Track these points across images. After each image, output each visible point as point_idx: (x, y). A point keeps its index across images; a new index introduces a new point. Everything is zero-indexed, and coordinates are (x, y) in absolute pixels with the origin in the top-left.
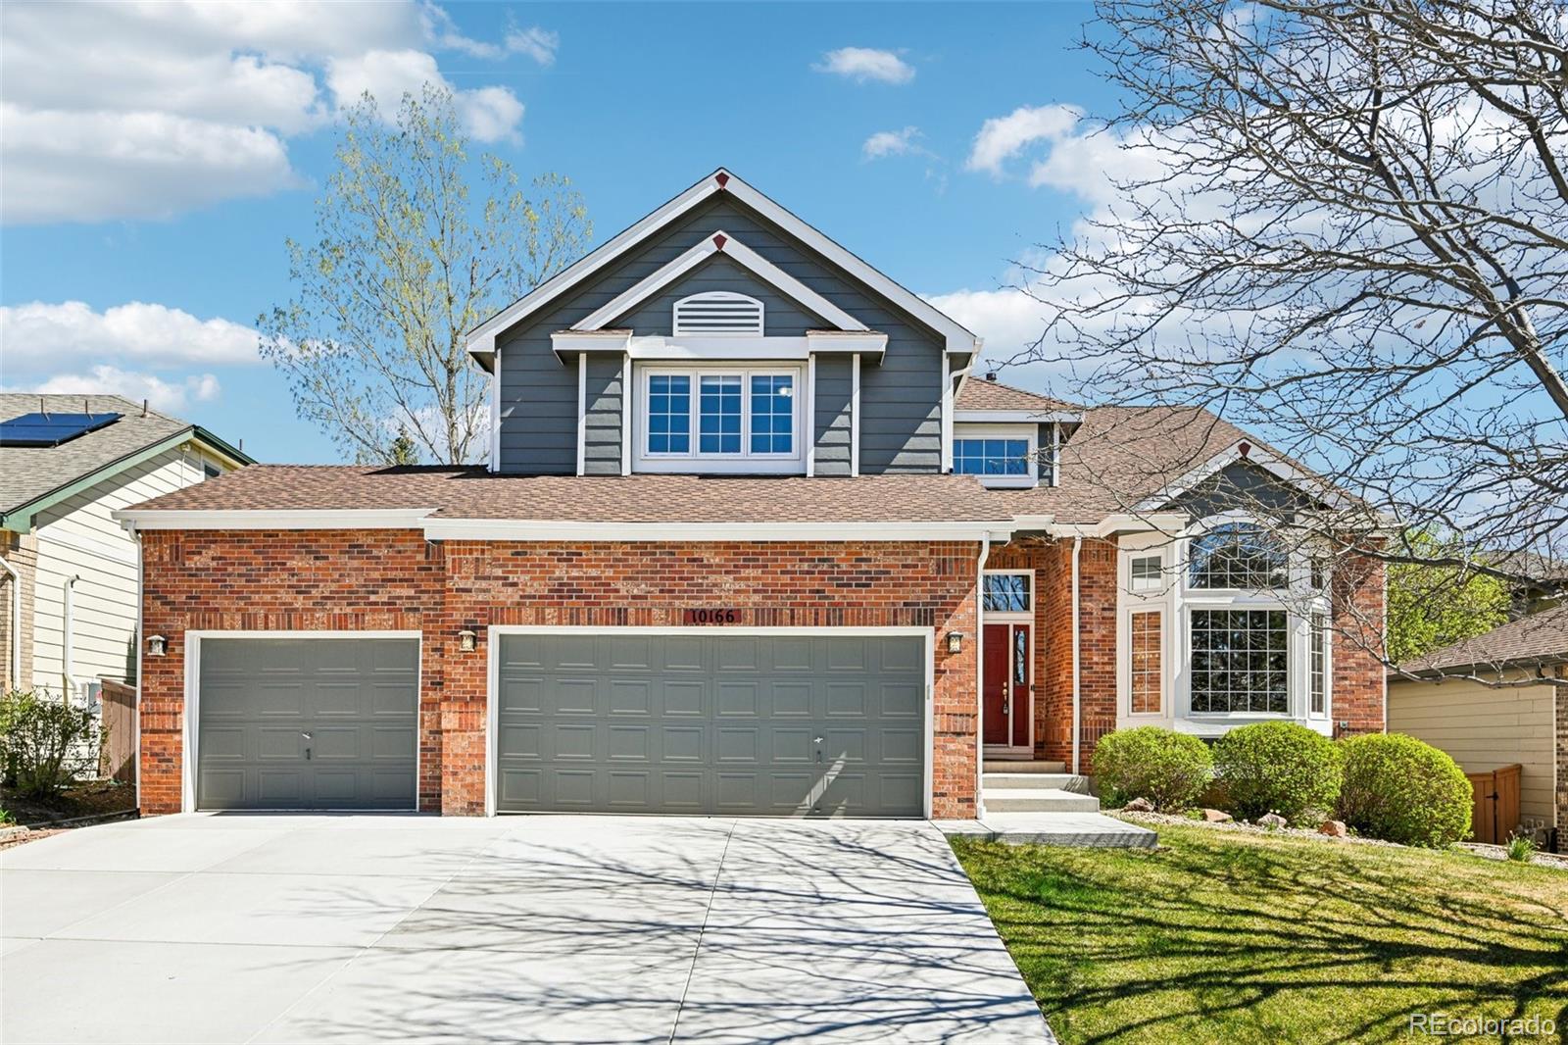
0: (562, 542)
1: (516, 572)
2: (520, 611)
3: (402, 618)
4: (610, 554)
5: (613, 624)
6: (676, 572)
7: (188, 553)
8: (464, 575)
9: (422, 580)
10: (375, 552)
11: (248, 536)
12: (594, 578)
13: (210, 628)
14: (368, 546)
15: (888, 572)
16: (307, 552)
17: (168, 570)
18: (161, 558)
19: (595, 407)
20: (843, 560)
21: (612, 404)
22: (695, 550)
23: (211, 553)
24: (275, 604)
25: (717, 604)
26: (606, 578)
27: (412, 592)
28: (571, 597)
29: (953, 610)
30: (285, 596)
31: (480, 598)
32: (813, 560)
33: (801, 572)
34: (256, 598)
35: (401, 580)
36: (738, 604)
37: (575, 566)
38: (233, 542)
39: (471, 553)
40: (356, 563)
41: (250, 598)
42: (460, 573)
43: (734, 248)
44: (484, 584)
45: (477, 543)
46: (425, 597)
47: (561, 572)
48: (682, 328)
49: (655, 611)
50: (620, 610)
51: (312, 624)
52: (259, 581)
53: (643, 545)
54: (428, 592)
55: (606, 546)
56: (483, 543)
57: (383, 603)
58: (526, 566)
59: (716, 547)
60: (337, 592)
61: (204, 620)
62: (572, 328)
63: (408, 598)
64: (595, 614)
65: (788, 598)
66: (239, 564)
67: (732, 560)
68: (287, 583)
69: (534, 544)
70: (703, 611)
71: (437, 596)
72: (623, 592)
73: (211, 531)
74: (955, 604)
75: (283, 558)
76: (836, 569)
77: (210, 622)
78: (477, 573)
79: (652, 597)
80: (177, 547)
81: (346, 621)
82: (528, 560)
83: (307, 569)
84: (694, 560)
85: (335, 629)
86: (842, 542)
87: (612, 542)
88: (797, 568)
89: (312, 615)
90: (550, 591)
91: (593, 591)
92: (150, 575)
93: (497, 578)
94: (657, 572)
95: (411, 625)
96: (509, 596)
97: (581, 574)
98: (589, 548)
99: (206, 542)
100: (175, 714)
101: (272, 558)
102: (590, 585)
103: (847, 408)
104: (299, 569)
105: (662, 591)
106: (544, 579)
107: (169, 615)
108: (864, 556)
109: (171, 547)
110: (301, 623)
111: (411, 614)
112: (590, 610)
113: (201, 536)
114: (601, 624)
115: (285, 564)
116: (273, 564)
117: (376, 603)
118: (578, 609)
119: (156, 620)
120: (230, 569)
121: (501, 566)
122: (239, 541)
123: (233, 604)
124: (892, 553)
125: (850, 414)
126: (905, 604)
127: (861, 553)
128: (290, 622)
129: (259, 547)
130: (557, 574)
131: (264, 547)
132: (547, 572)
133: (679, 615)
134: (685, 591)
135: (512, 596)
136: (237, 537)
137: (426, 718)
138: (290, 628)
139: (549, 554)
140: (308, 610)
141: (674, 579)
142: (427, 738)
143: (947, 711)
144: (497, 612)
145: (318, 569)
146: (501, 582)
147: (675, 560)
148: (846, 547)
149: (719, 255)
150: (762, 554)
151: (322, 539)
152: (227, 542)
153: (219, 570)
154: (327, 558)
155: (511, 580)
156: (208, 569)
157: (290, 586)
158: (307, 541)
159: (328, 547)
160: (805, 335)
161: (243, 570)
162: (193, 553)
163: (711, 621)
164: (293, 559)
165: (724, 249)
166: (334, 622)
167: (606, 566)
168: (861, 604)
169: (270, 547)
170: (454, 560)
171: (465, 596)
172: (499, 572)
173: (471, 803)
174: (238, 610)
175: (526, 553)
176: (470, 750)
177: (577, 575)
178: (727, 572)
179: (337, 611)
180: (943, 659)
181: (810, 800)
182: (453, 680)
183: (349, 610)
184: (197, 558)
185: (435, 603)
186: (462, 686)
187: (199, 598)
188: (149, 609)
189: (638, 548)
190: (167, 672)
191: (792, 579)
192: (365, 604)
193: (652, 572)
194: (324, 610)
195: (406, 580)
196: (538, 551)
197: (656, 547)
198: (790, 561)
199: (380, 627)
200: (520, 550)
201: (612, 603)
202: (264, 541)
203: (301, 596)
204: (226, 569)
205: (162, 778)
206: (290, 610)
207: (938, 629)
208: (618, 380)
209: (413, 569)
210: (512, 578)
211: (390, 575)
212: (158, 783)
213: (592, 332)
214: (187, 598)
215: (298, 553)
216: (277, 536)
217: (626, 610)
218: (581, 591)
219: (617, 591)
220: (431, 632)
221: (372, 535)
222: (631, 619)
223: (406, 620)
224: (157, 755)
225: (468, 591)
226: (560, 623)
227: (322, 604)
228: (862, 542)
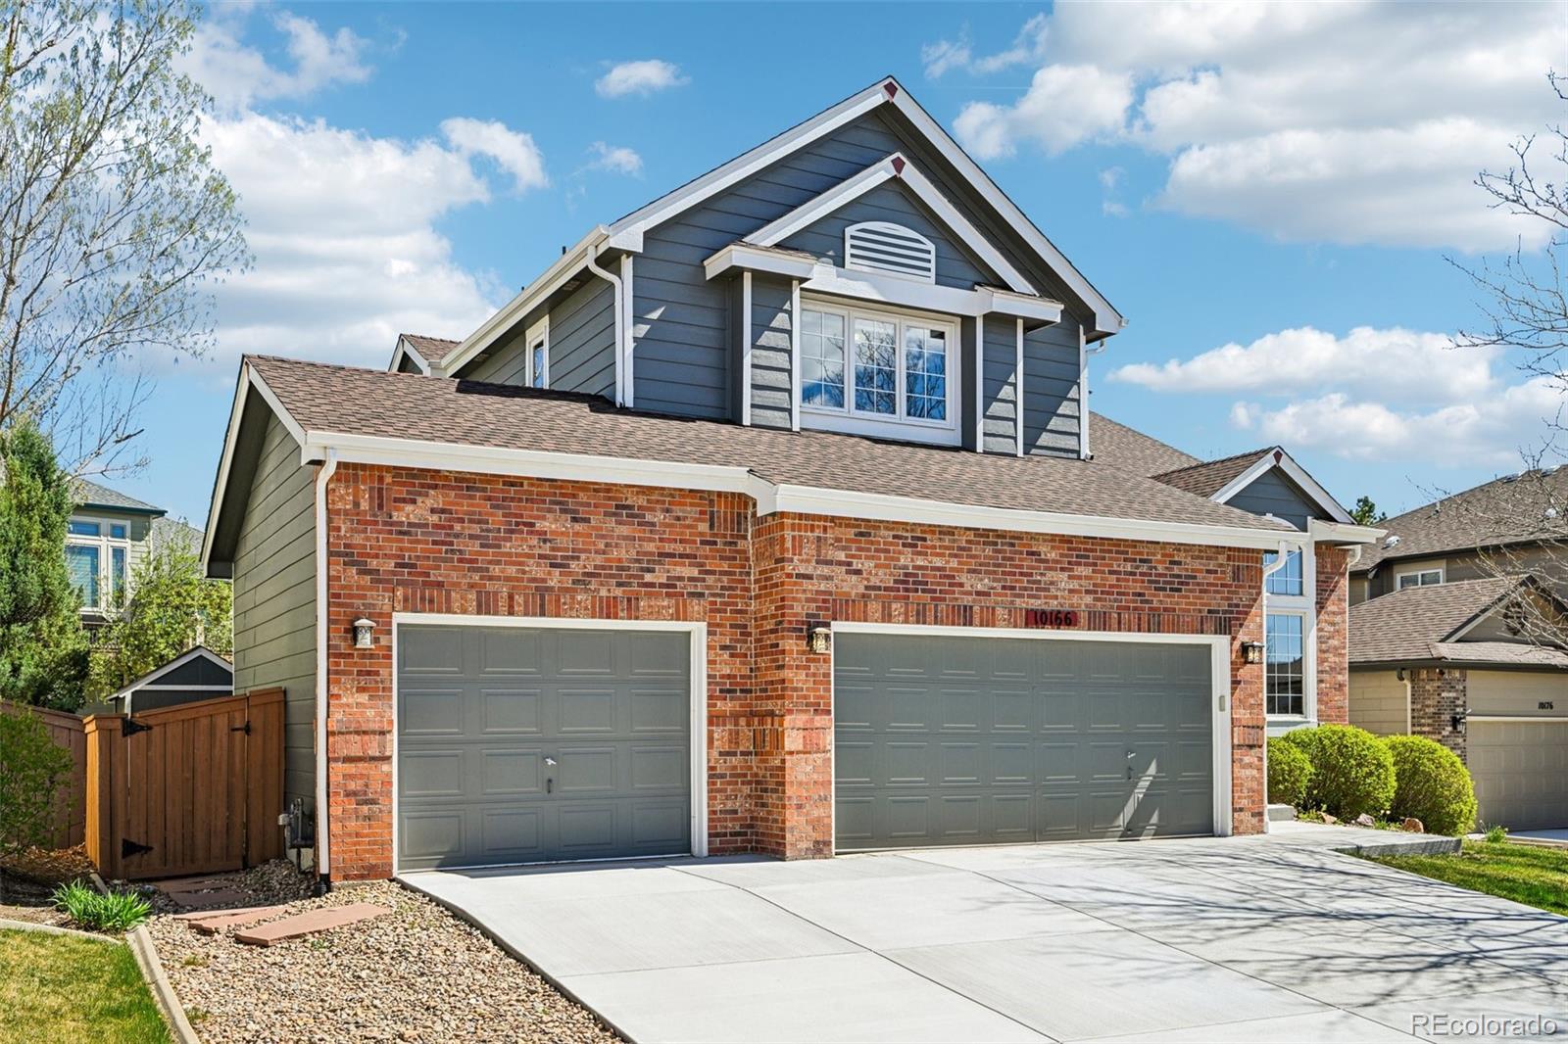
0: (907, 524)
1: (860, 557)
2: (866, 605)
3: (685, 606)
4: (954, 541)
5: (959, 625)
6: (1016, 566)
7: (396, 500)
8: (804, 557)
9: (707, 557)
10: (649, 517)
11: (481, 481)
12: (938, 569)
13: (431, 611)
14: (640, 508)
15: (1195, 577)
16: (563, 511)
17: (366, 523)
18: (356, 504)
19: (762, 341)
20: (1159, 562)
21: (780, 340)
22: (1033, 542)
23: (430, 502)
24: (522, 580)
25: (1054, 605)
26: (951, 569)
27: (695, 572)
28: (917, 590)
29: (1245, 619)
30: (536, 570)
31: (822, 588)
32: (1135, 560)
33: (1126, 573)
34: (496, 570)
35: (681, 556)
36: (1072, 605)
37: (919, 553)
38: (461, 488)
39: (812, 531)
40: (624, 530)
41: (487, 570)
42: (800, 555)
43: (912, 176)
44: (825, 570)
45: (820, 518)
46: (710, 579)
47: (906, 559)
48: (855, 260)
49: (999, 611)
50: (965, 607)
51: (571, 609)
52: (499, 547)
53: (985, 533)
54: (713, 573)
55: (950, 531)
56: (825, 518)
57: (661, 585)
58: (869, 550)
59: (1053, 541)
60: (603, 568)
61: (423, 599)
62: (746, 239)
63: (691, 579)
64: (942, 611)
65: (1115, 600)
66: (471, 521)
67: (1067, 556)
68: (537, 551)
69: (877, 524)
70: (1044, 612)
71: (725, 578)
72: (967, 588)
73: (429, 470)
74: (1247, 613)
75: (531, 517)
76: (1154, 571)
77: (431, 601)
78: (818, 556)
79: (996, 595)
80: (380, 490)
81: (615, 607)
82: (872, 543)
83: (562, 533)
84: (1033, 553)
85: (601, 617)
86: (1158, 543)
87: (956, 528)
88: (1122, 569)
89: (573, 598)
90: (896, 582)
91: (939, 584)
92: (338, 529)
93: (840, 563)
94: (999, 565)
95: (696, 615)
96: (853, 586)
97: (926, 564)
98: (933, 533)
99: (422, 486)
100: (382, 733)
101: (516, 516)
102: (935, 576)
103: (1012, 379)
104: (553, 532)
105: (1004, 587)
106: (887, 566)
107: (371, 589)
108: (1176, 559)
109: (371, 489)
110: (558, 607)
111: (695, 601)
112: (936, 606)
113: (414, 477)
114: (947, 624)
115: (532, 525)
116: (517, 524)
117: (652, 585)
118: (924, 605)
119: (351, 596)
120: (458, 527)
121: (844, 548)
122: (468, 489)
123: (465, 576)
124: (1198, 557)
125: (1015, 385)
126: (1209, 611)
127: (1173, 556)
128: (542, 606)
129: (497, 499)
130: (902, 562)
131: (504, 499)
132: (892, 559)
133: (1021, 616)
134: (1025, 589)
135: (856, 586)
136: (467, 483)
137: (716, 736)
138: (543, 614)
139: (895, 537)
140: (567, 590)
141: (1014, 574)
142: (717, 761)
143: (1244, 723)
144: (841, 605)
145: (577, 534)
146: (844, 568)
147: (1015, 552)
148: (1162, 549)
149: (896, 181)
150: (1092, 551)
151: (581, 494)
152: (453, 488)
153: (443, 527)
154: (587, 520)
155: (854, 567)
156: (426, 525)
157: (541, 556)
158: (563, 495)
159: (588, 505)
160: (973, 289)
161: (476, 529)
162: (404, 501)
163: (1051, 624)
164: (544, 518)
165: (903, 175)
166: (601, 609)
167: (950, 555)
168: (1174, 610)
169: (512, 499)
170: (794, 537)
171: (806, 584)
172: (842, 556)
173: (817, 842)
174: (472, 586)
175: (869, 534)
176: (815, 776)
177: (922, 564)
178: (1062, 569)
179: (604, 593)
180: (1238, 669)
181: (1122, 821)
182: (795, 689)
183: (618, 592)
184: (409, 508)
185: (722, 588)
186: (805, 697)
187: (414, 566)
188: (338, 578)
189: (981, 536)
190: (369, 673)
191: (1118, 580)
192: (640, 585)
193: (995, 565)
194: (587, 590)
195: (687, 556)
196: (883, 532)
197: (998, 536)
198: (1117, 559)
199: (656, 615)
200: (864, 529)
201: (957, 599)
202: (502, 491)
203: (557, 571)
204: (451, 527)
205: (363, 827)
206: (543, 591)
207: (1234, 639)
208: (786, 311)
209: (695, 542)
210: (856, 565)
211: (668, 548)
212: (357, 835)
213: (767, 249)
214: (398, 565)
215: (550, 511)
216: (522, 485)
217: (971, 607)
218: (926, 583)
219: (961, 585)
220: (718, 625)
221: (644, 493)
222: (977, 619)
223: (689, 609)
224: (355, 793)
225: (809, 577)
226: (906, 621)
227: (584, 582)
228: (1174, 544)
